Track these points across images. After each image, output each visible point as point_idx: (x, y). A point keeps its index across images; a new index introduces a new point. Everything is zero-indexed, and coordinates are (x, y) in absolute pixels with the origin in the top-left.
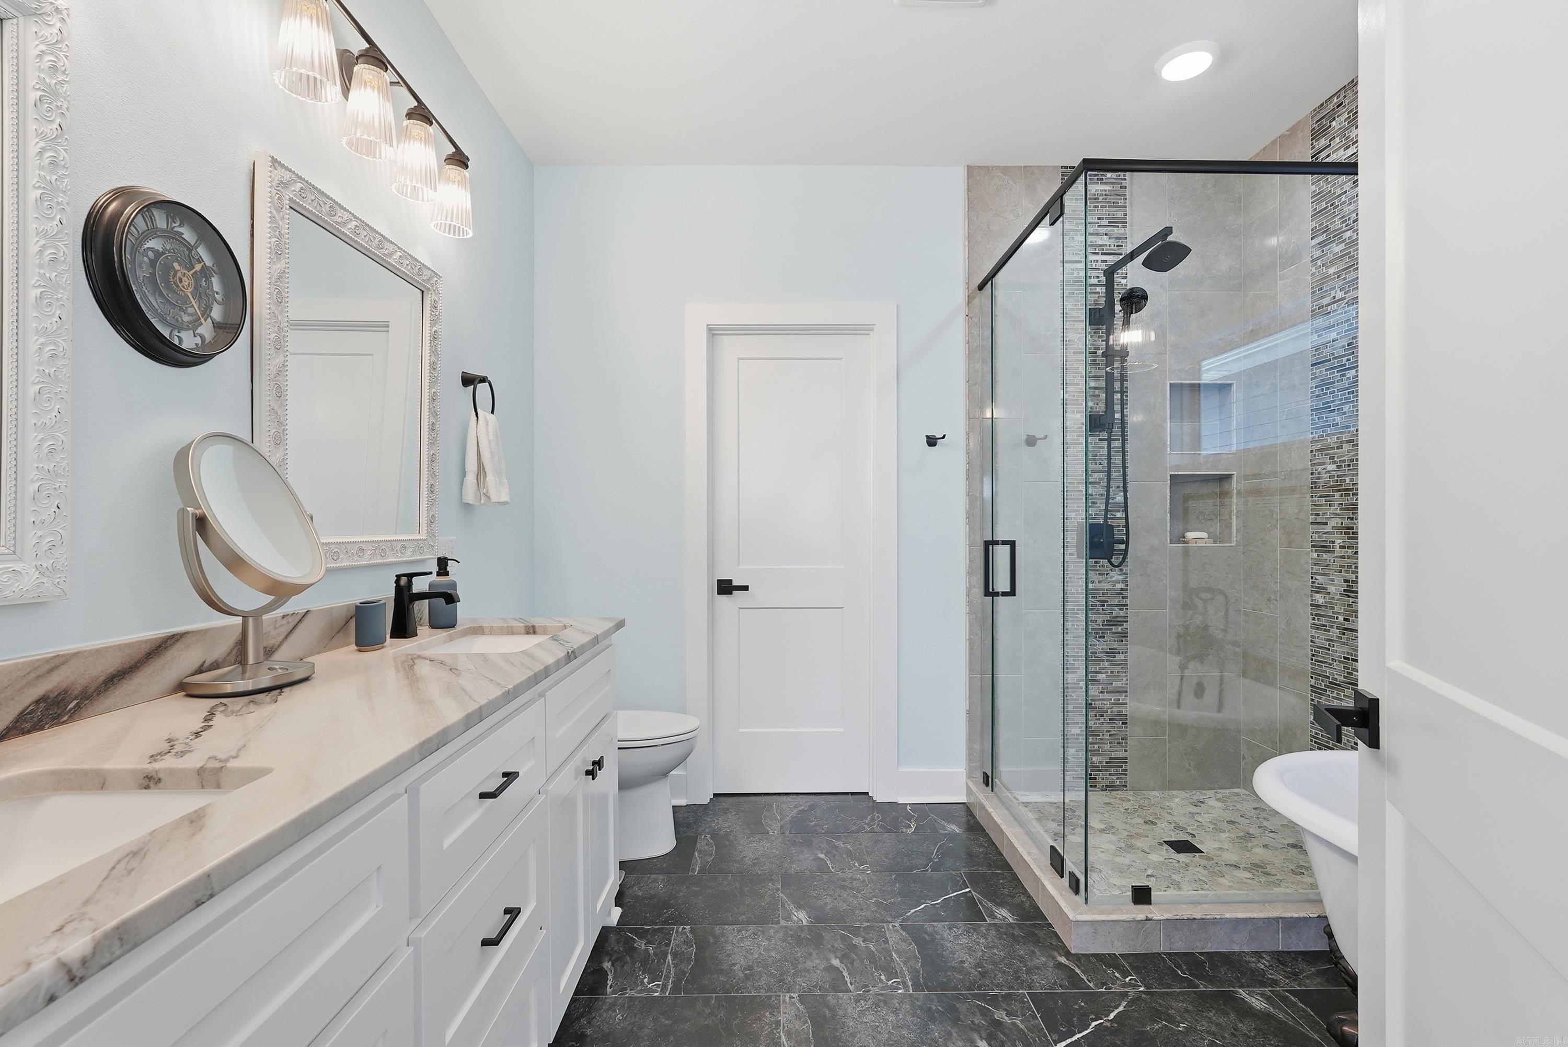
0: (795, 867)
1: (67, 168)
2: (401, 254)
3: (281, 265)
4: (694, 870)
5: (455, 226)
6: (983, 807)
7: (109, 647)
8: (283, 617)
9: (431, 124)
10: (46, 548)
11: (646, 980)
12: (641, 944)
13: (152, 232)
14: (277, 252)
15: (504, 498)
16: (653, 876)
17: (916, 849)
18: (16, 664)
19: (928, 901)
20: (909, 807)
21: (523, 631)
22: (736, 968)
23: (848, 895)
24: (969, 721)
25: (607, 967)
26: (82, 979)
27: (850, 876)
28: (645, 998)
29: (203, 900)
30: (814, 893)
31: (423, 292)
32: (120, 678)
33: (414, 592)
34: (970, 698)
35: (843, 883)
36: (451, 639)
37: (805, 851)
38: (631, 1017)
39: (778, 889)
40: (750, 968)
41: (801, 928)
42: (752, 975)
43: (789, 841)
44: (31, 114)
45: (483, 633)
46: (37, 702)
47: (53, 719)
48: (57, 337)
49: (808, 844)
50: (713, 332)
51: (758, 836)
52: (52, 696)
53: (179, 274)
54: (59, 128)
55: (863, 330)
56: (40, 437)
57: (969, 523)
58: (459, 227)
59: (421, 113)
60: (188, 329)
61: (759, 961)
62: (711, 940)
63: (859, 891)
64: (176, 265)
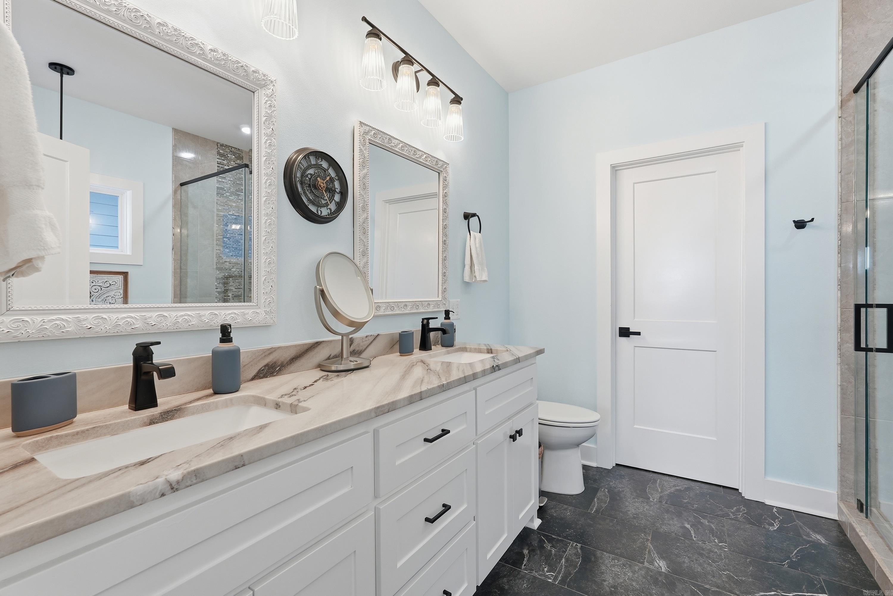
0: (664, 529)
1: (275, 146)
2: (426, 156)
3: (365, 171)
4: (592, 510)
5: (456, 136)
6: (853, 529)
7: (292, 346)
8: (366, 337)
9: (438, 86)
10: (268, 303)
11: (546, 569)
12: (548, 546)
13: (310, 167)
14: (363, 165)
15: (484, 278)
16: (565, 506)
17: (775, 545)
18: (257, 350)
19: (779, 591)
20: (775, 510)
21: (486, 351)
22: (605, 583)
23: (704, 561)
24: (841, 453)
25: (526, 553)
26: (177, 490)
27: (708, 548)
28: (543, 580)
29: (240, 467)
30: (676, 552)
31: (439, 173)
32: (296, 359)
33: (430, 327)
34: (842, 433)
35: (702, 551)
36: (448, 353)
37: (675, 519)
38: (532, 588)
39: (648, 540)
40: (615, 587)
41: (660, 573)
42: (615, 592)
43: (664, 508)
44: (263, 127)
45: (466, 351)
46: (265, 366)
47: (271, 374)
48: (271, 217)
49: (679, 515)
50: (615, 169)
51: (641, 499)
52: (270, 364)
53: (320, 182)
54: (272, 130)
55: (735, 147)
56: (265, 258)
57: (841, 289)
58: (458, 136)
59: (434, 82)
60: (325, 207)
61: (623, 585)
62: (593, 559)
63: (714, 561)
64: (318, 179)
